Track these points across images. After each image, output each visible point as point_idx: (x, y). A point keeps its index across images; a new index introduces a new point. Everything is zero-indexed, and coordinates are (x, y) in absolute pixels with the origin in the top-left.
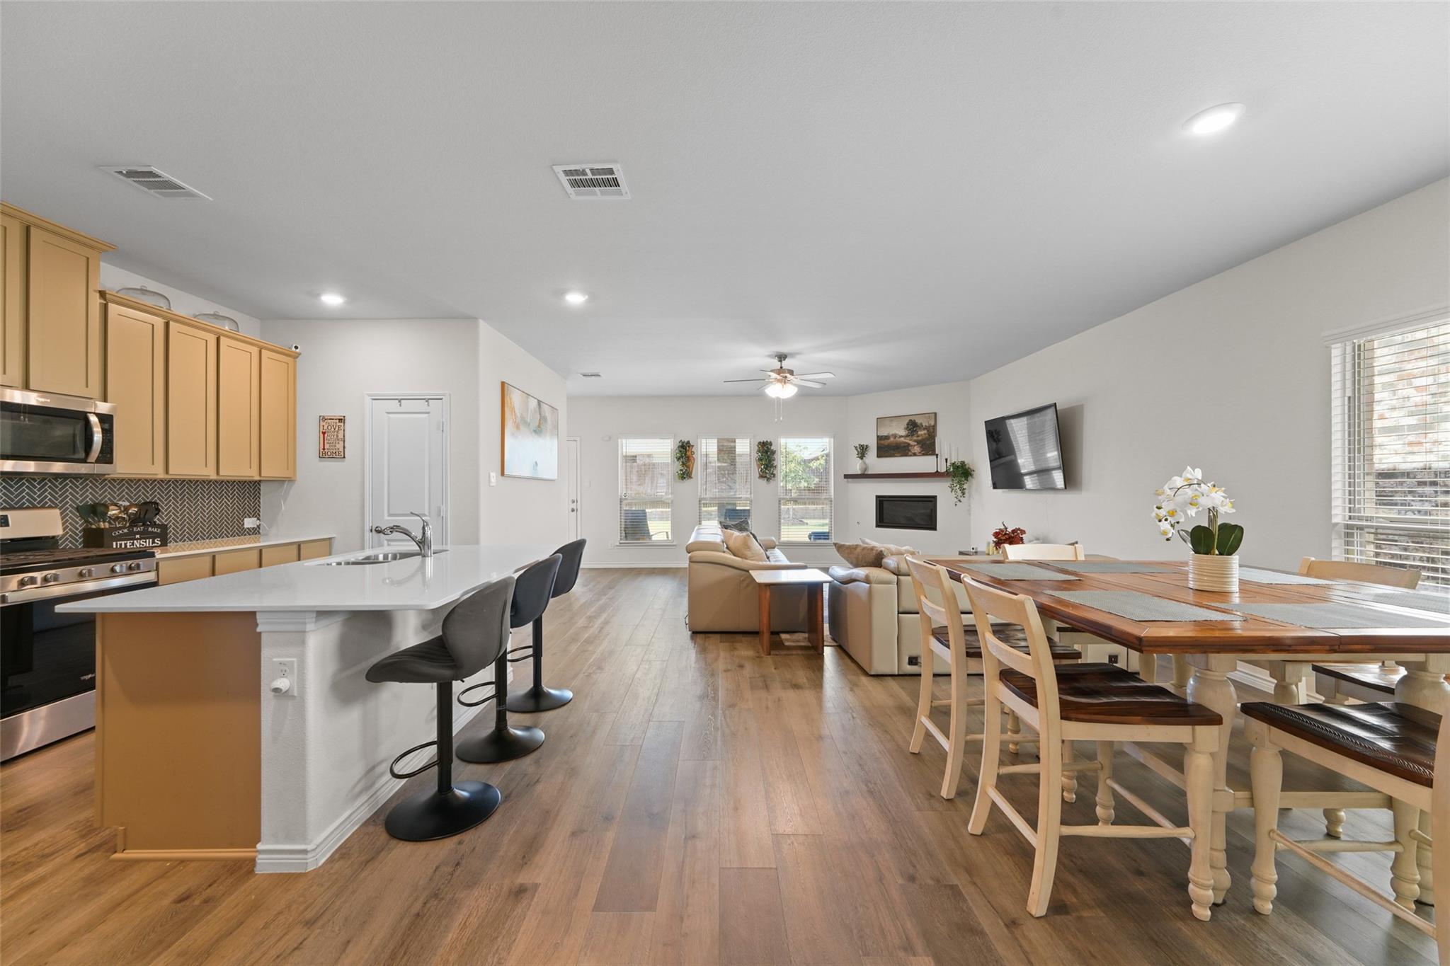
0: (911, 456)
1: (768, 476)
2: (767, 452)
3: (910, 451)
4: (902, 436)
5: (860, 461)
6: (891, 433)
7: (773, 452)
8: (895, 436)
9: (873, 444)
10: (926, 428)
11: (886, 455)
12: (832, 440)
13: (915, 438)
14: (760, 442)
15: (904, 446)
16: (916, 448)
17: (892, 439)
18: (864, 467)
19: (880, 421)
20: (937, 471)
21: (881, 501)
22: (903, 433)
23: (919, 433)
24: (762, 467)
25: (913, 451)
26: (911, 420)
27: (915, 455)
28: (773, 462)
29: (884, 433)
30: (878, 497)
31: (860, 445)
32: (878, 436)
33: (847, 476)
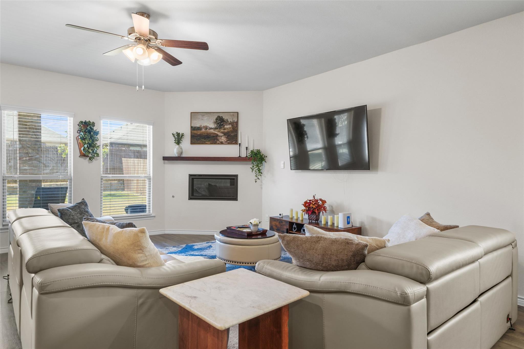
0: (219, 144)
1: (90, 155)
2: (90, 132)
3: (218, 140)
4: (212, 128)
5: (177, 146)
6: (203, 126)
7: (97, 133)
8: (206, 128)
9: (187, 132)
10: (231, 123)
11: (199, 142)
12: (152, 127)
13: (222, 130)
14: (82, 122)
15: (214, 137)
16: (223, 138)
17: (203, 130)
18: (181, 151)
19: (194, 115)
20: (240, 156)
21: (193, 178)
22: (212, 125)
23: (225, 127)
24: (86, 146)
25: (220, 141)
26: (219, 117)
27: (222, 143)
28: (96, 142)
29: (197, 124)
30: (190, 175)
31: (177, 133)
32: (191, 127)
33: (165, 159)
